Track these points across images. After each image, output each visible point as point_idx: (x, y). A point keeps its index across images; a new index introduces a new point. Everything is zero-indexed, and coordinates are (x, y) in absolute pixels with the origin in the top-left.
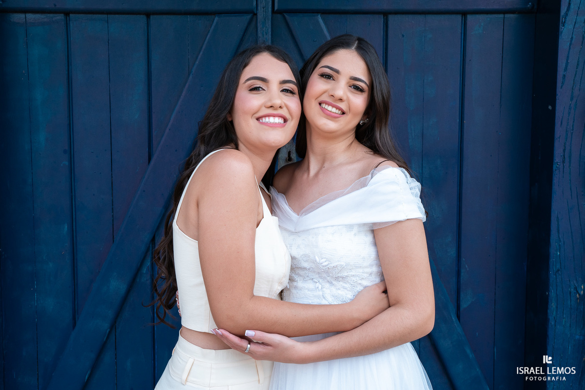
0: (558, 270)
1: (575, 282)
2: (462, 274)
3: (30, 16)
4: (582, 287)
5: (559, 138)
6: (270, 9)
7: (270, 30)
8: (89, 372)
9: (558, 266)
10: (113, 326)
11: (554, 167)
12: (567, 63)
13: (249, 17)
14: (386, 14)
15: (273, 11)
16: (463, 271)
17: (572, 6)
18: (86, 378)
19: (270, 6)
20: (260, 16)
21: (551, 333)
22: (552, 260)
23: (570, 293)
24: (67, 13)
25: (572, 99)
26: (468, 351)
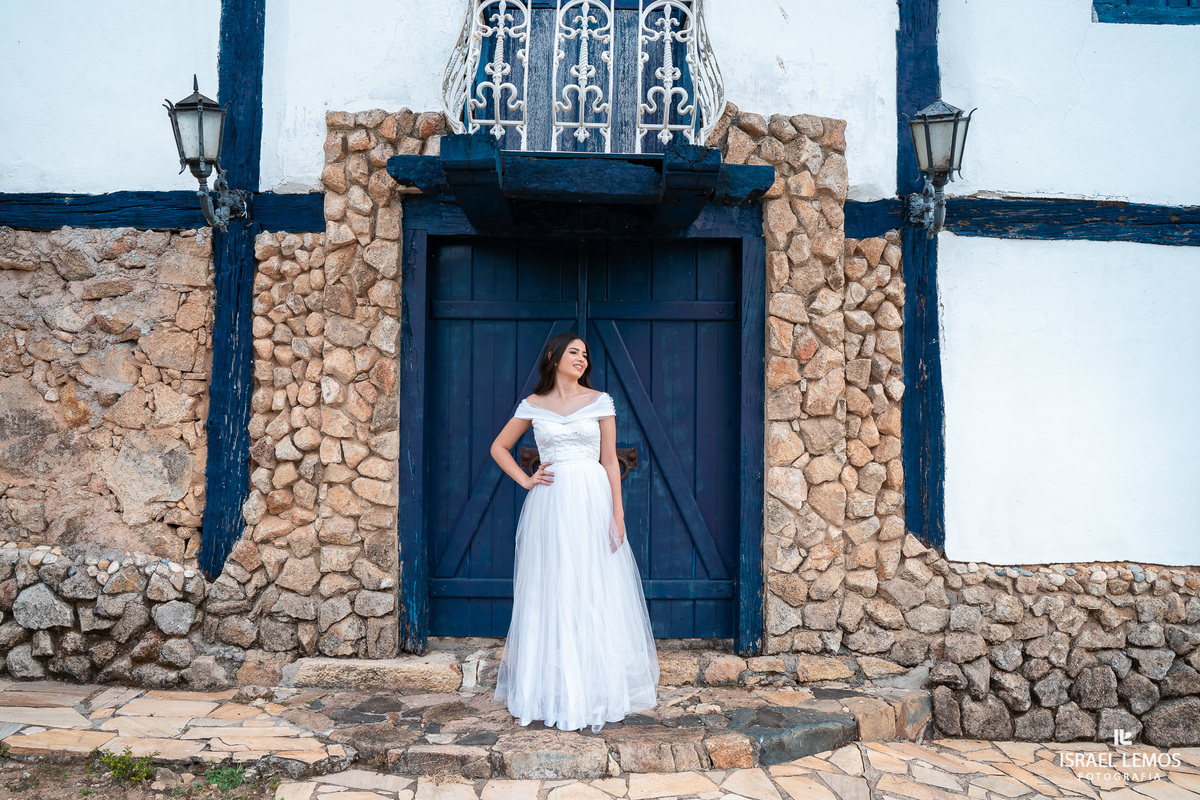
0: (746, 464)
1: (755, 471)
4: (759, 474)
7: (585, 329)
8: (477, 526)
10: (492, 498)
13: (573, 322)
14: (651, 321)
15: (587, 319)
19: (585, 317)
20: (580, 321)
21: (742, 500)
22: (742, 458)
23: (753, 477)
24: (473, 320)
26: (701, 517)
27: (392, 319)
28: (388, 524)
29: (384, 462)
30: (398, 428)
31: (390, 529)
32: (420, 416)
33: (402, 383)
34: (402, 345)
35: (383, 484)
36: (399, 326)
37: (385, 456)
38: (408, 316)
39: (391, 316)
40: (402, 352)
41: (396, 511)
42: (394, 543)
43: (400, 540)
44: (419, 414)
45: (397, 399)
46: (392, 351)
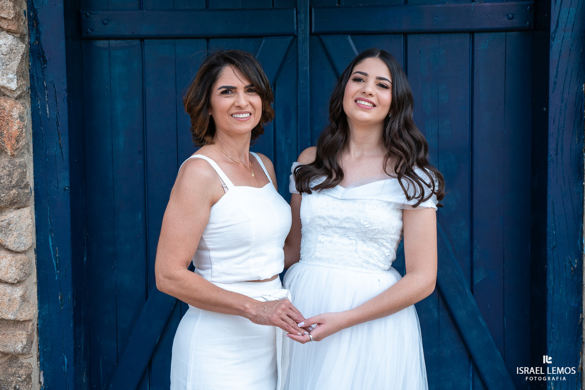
0: (555, 247)
1: (569, 256)
2: (475, 254)
3: (112, 42)
4: (576, 261)
5: (552, 134)
6: (308, 32)
7: (308, 49)
8: (159, 337)
9: (555, 243)
11: (549, 159)
12: (557, 71)
14: (405, 34)
15: (311, 34)
16: (475, 251)
17: (560, 24)
18: (157, 341)
19: (308, 30)
20: (300, 38)
21: (549, 300)
22: (549, 238)
23: (566, 266)
24: (142, 39)
25: (562, 101)
26: (481, 320)
27: (10, 37)
28: (19, 348)
29: (9, 256)
30: (32, 202)
31: (22, 354)
32: (65, 183)
33: (36, 135)
34: (32, 77)
35: (9, 289)
36: (22, 48)
37: (11, 247)
38: (38, 32)
39: (9, 31)
40: (32, 88)
41: (33, 326)
42: (29, 376)
43: (42, 367)
44: (63, 181)
45: (28, 159)
46: (13, 86)
